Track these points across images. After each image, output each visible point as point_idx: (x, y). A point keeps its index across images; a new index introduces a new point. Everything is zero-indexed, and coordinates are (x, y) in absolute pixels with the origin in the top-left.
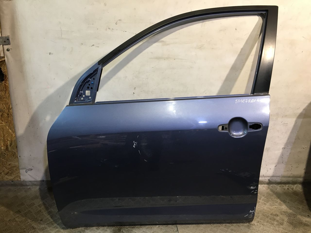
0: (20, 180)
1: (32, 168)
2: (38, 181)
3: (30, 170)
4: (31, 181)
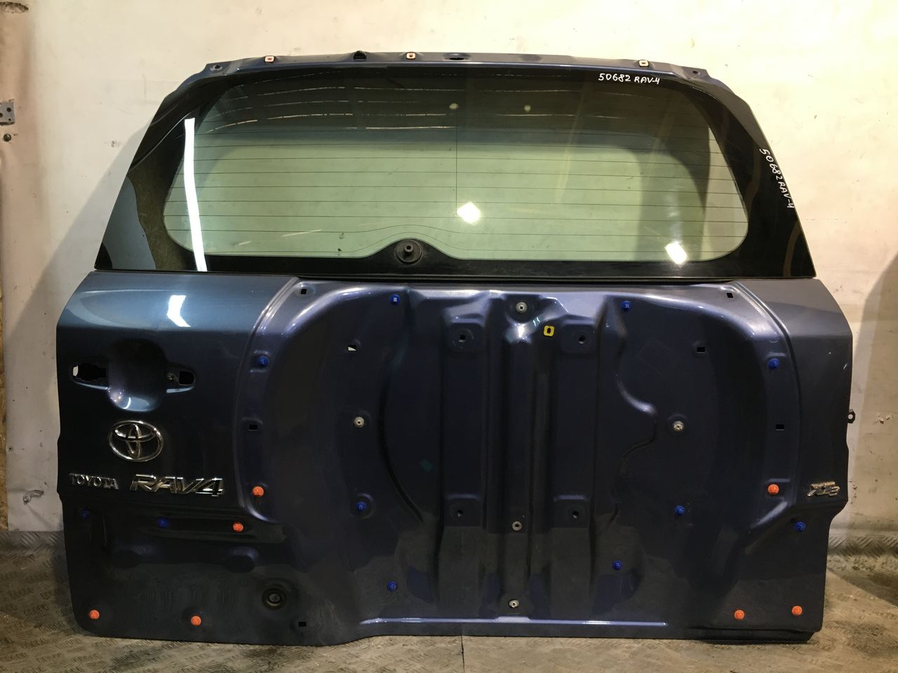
0: (6, 528)
1: (44, 488)
2: (57, 532)
3: (38, 494)
4: (38, 532)
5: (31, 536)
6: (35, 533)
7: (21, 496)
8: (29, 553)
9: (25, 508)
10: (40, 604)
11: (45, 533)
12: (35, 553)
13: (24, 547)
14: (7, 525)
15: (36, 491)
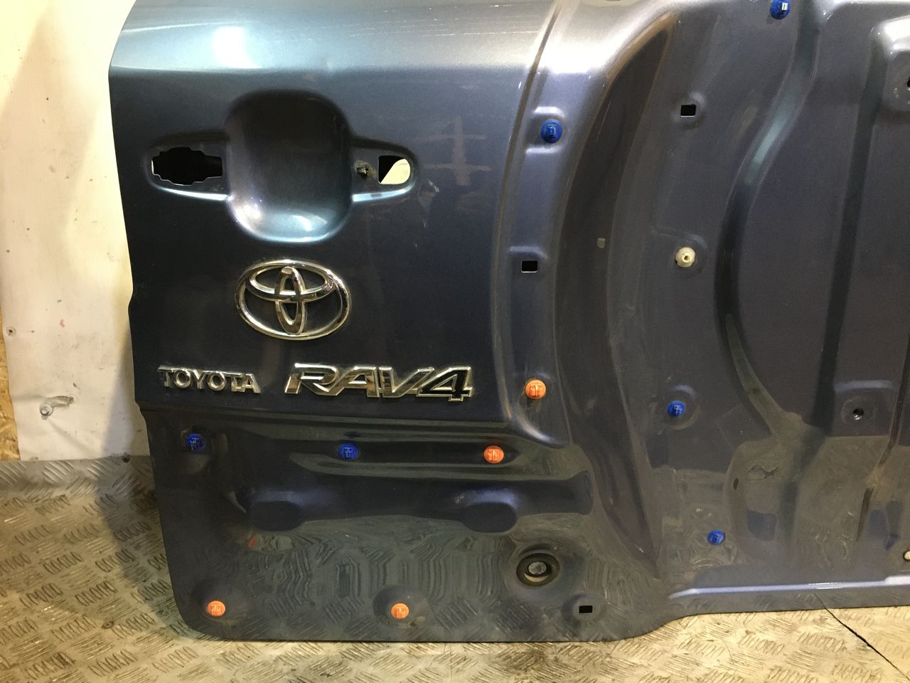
0: (17, 456)
1: (73, 392)
2: (98, 460)
3: (63, 402)
4: (70, 461)
5: (60, 469)
6: (65, 462)
7: (36, 406)
8: (57, 493)
9: (45, 424)
10: (99, 582)
11: (81, 461)
12: (69, 491)
13: (48, 485)
14: (18, 452)
15: (60, 397)
